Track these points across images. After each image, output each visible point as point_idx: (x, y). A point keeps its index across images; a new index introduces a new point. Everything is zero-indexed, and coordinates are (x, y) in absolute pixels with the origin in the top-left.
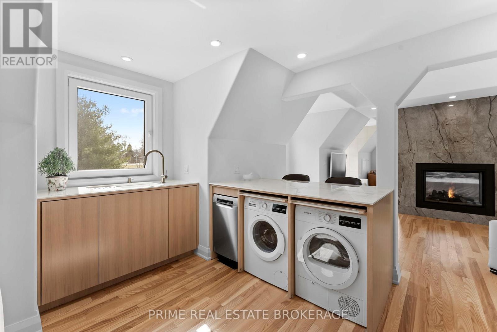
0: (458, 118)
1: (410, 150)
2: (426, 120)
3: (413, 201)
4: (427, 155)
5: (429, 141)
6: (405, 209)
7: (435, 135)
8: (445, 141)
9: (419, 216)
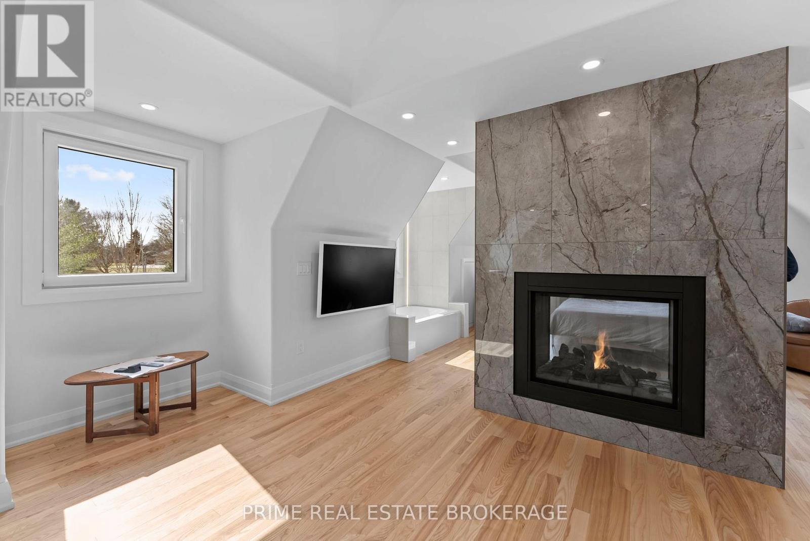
0: (613, 141)
1: (502, 235)
3: (506, 378)
4: (541, 249)
5: (546, 209)
6: (490, 398)
7: (560, 193)
8: (583, 207)
9: (521, 418)
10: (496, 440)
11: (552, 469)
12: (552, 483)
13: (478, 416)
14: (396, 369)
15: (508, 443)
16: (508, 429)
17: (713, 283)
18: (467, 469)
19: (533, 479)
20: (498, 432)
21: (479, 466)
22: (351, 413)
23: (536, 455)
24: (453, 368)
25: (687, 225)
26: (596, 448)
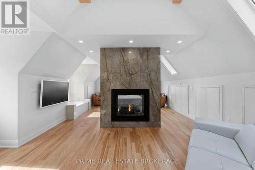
0: (134, 59)
1: (108, 79)
2: (117, 59)
3: (109, 118)
4: (118, 83)
5: (119, 73)
6: (105, 124)
7: (122, 70)
8: (127, 74)
9: (113, 127)
10: (109, 134)
11: (124, 137)
12: (125, 139)
13: (102, 129)
14: (70, 123)
15: (112, 134)
16: (111, 130)
17: (150, 90)
18: (105, 143)
19: (121, 140)
20: (109, 132)
21: (107, 142)
22: (59, 140)
23: (120, 134)
24: (90, 118)
25: (146, 79)
26: (131, 129)
